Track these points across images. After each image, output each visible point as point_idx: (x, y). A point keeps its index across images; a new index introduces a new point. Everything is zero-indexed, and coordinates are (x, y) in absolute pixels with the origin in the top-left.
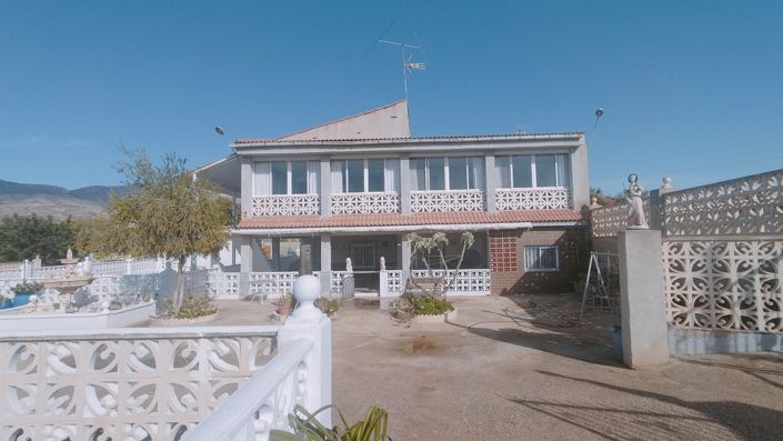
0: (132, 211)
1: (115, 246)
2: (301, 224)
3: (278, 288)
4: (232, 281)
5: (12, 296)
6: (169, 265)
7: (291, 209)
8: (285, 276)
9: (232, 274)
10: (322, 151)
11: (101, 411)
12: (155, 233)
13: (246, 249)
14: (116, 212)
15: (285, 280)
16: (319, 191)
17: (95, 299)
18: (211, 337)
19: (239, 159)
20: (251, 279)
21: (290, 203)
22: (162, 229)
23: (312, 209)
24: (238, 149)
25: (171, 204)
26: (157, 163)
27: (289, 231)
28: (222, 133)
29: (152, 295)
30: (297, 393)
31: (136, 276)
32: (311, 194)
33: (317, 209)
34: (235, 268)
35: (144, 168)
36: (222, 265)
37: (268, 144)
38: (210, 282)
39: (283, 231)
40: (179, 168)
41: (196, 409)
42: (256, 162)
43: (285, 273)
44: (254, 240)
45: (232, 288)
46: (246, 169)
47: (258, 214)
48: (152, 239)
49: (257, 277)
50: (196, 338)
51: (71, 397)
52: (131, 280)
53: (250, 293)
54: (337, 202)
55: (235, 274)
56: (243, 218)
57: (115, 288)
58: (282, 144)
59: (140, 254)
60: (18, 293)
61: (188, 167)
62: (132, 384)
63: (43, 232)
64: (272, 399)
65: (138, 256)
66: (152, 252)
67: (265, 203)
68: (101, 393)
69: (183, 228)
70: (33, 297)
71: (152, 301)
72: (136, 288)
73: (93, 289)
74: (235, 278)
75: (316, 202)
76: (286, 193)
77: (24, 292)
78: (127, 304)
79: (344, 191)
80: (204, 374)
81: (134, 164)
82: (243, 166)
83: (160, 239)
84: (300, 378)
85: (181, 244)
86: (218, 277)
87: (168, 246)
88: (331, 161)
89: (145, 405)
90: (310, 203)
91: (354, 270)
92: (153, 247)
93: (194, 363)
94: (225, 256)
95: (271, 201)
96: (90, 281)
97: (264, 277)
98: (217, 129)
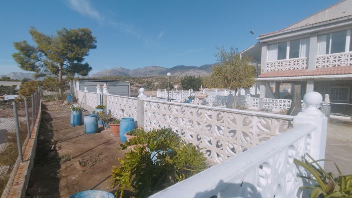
0: (219, 71)
1: (214, 85)
2: (294, 75)
3: (278, 107)
4: (255, 101)
5: (188, 99)
6: (230, 92)
7: (288, 67)
8: (282, 101)
9: (256, 98)
10: (312, 30)
11: (219, 135)
12: (227, 79)
13: (263, 87)
14: (214, 72)
15: (282, 103)
16: (307, 55)
17: (208, 103)
18: (258, 116)
19: (260, 44)
20: (264, 101)
21: (288, 63)
22: (230, 77)
23: (301, 66)
24: (261, 39)
25: (233, 67)
26: (228, 51)
27: (286, 78)
28: (253, 33)
29: (225, 103)
30: (306, 149)
31: (220, 96)
32: (302, 58)
33: (305, 66)
34: (257, 96)
35: (223, 54)
36: (251, 94)
37: (276, 34)
38: (246, 101)
39: (283, 78)
40: (236, 52)
41: (251, 144)
42: (269, 45)
43: (283, 100)
44: (266, 83)
45: (255, 105)
46: (264, 49)
47: (269, 70)
48: (226, 82)
49: (267, 101)
50: (252, 116)
51: (211, 128)
52: (218, 98)
53: (264, 108)
54: (320, 61)
55: (257, 98)
56: (261, 72)
57: (213, 100)
58: (284, 32)
59: (222, 88)
60: (189, 99)
61: (239, 51)
62: (229, 128)
63: (193, 81)
64: (295, 145)
65: (221, 88)
66: (226, 87)
67: (273, 65)
68: (219, 129)
69: (237, 77)
70: (193, 100)
71: (225, 106)
72: (220, 100)
73: (207, 99)
74: (257, 100)
75: (305, 62)
76: (285, 58)
77: (191, 98)
78: (217, 106)
79: (327, 53)
80: (255, 130)
81: (220, 53)
82: (262, 47)
83: (229, 81)
84: (308, 142)
85: (236, 84)
86: (249, 99)
87: (231, 84)
88: (318, 36)
89: (233, 137)
90: (300, 63)
91: (330, 101)
92: (226, 84)
93: (251, 125)
94: (253, 90)
95: (277, 64)
96: (207, 96)
97: (271, 101)
98: (251, 32)
